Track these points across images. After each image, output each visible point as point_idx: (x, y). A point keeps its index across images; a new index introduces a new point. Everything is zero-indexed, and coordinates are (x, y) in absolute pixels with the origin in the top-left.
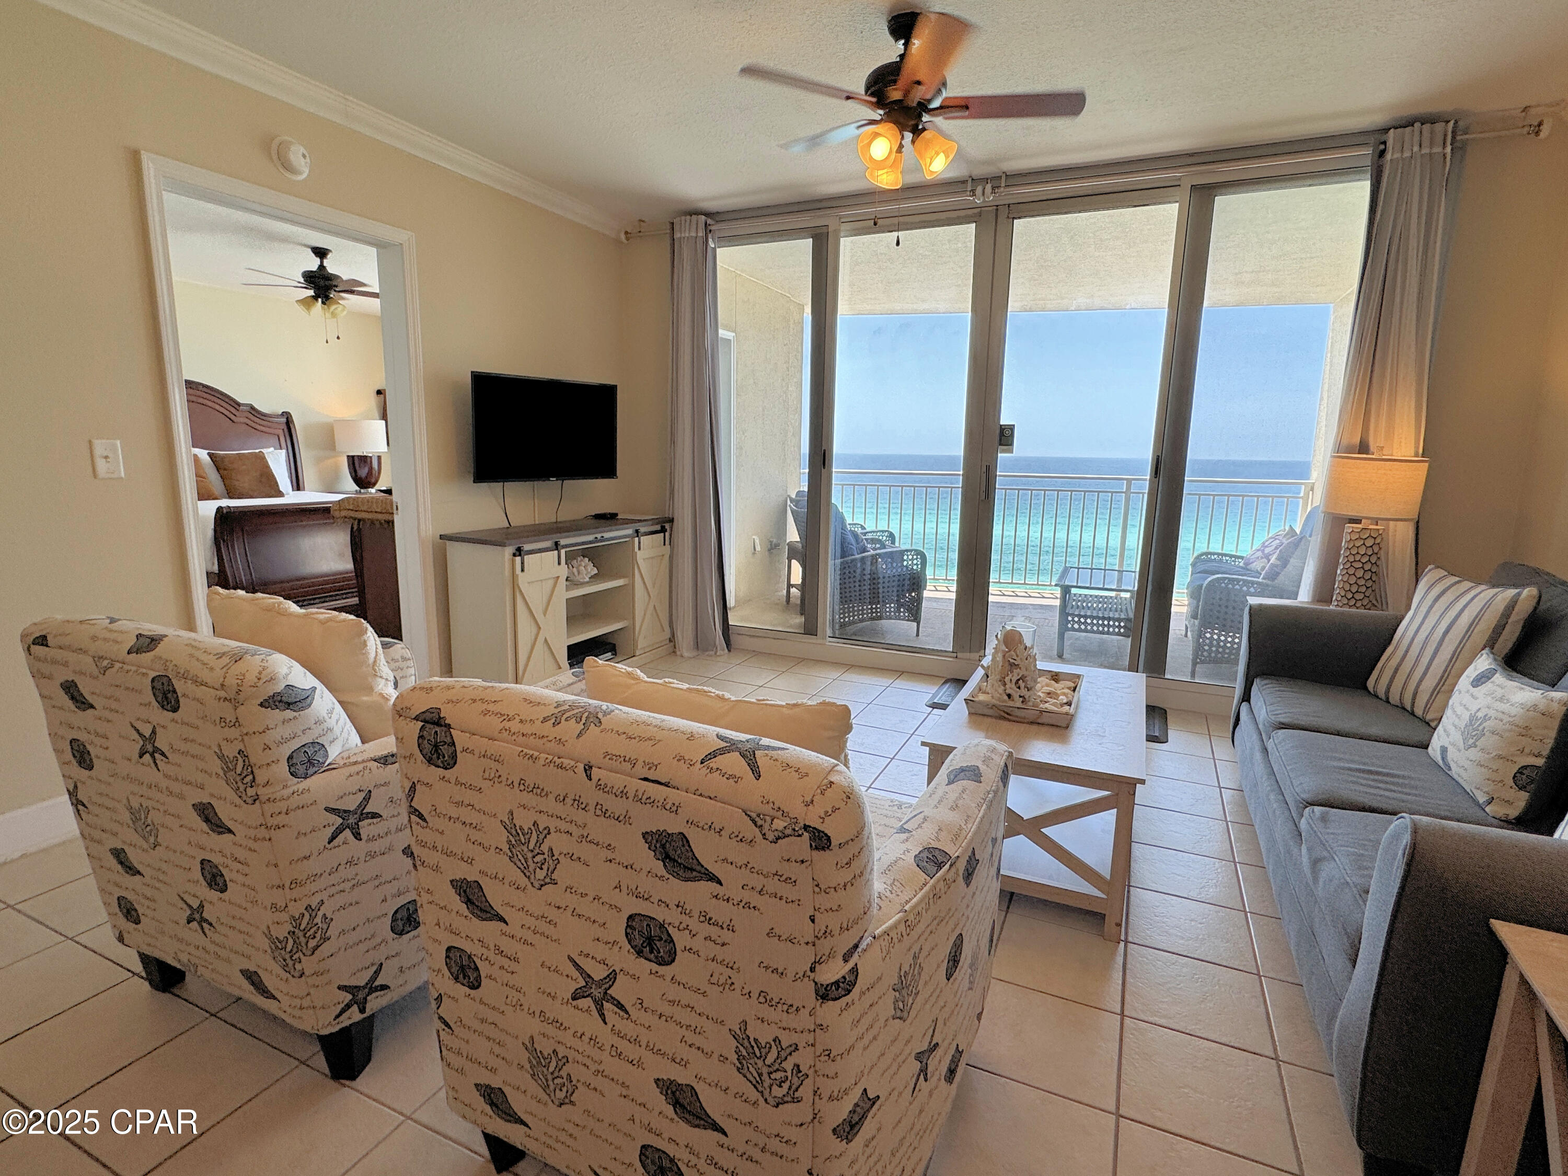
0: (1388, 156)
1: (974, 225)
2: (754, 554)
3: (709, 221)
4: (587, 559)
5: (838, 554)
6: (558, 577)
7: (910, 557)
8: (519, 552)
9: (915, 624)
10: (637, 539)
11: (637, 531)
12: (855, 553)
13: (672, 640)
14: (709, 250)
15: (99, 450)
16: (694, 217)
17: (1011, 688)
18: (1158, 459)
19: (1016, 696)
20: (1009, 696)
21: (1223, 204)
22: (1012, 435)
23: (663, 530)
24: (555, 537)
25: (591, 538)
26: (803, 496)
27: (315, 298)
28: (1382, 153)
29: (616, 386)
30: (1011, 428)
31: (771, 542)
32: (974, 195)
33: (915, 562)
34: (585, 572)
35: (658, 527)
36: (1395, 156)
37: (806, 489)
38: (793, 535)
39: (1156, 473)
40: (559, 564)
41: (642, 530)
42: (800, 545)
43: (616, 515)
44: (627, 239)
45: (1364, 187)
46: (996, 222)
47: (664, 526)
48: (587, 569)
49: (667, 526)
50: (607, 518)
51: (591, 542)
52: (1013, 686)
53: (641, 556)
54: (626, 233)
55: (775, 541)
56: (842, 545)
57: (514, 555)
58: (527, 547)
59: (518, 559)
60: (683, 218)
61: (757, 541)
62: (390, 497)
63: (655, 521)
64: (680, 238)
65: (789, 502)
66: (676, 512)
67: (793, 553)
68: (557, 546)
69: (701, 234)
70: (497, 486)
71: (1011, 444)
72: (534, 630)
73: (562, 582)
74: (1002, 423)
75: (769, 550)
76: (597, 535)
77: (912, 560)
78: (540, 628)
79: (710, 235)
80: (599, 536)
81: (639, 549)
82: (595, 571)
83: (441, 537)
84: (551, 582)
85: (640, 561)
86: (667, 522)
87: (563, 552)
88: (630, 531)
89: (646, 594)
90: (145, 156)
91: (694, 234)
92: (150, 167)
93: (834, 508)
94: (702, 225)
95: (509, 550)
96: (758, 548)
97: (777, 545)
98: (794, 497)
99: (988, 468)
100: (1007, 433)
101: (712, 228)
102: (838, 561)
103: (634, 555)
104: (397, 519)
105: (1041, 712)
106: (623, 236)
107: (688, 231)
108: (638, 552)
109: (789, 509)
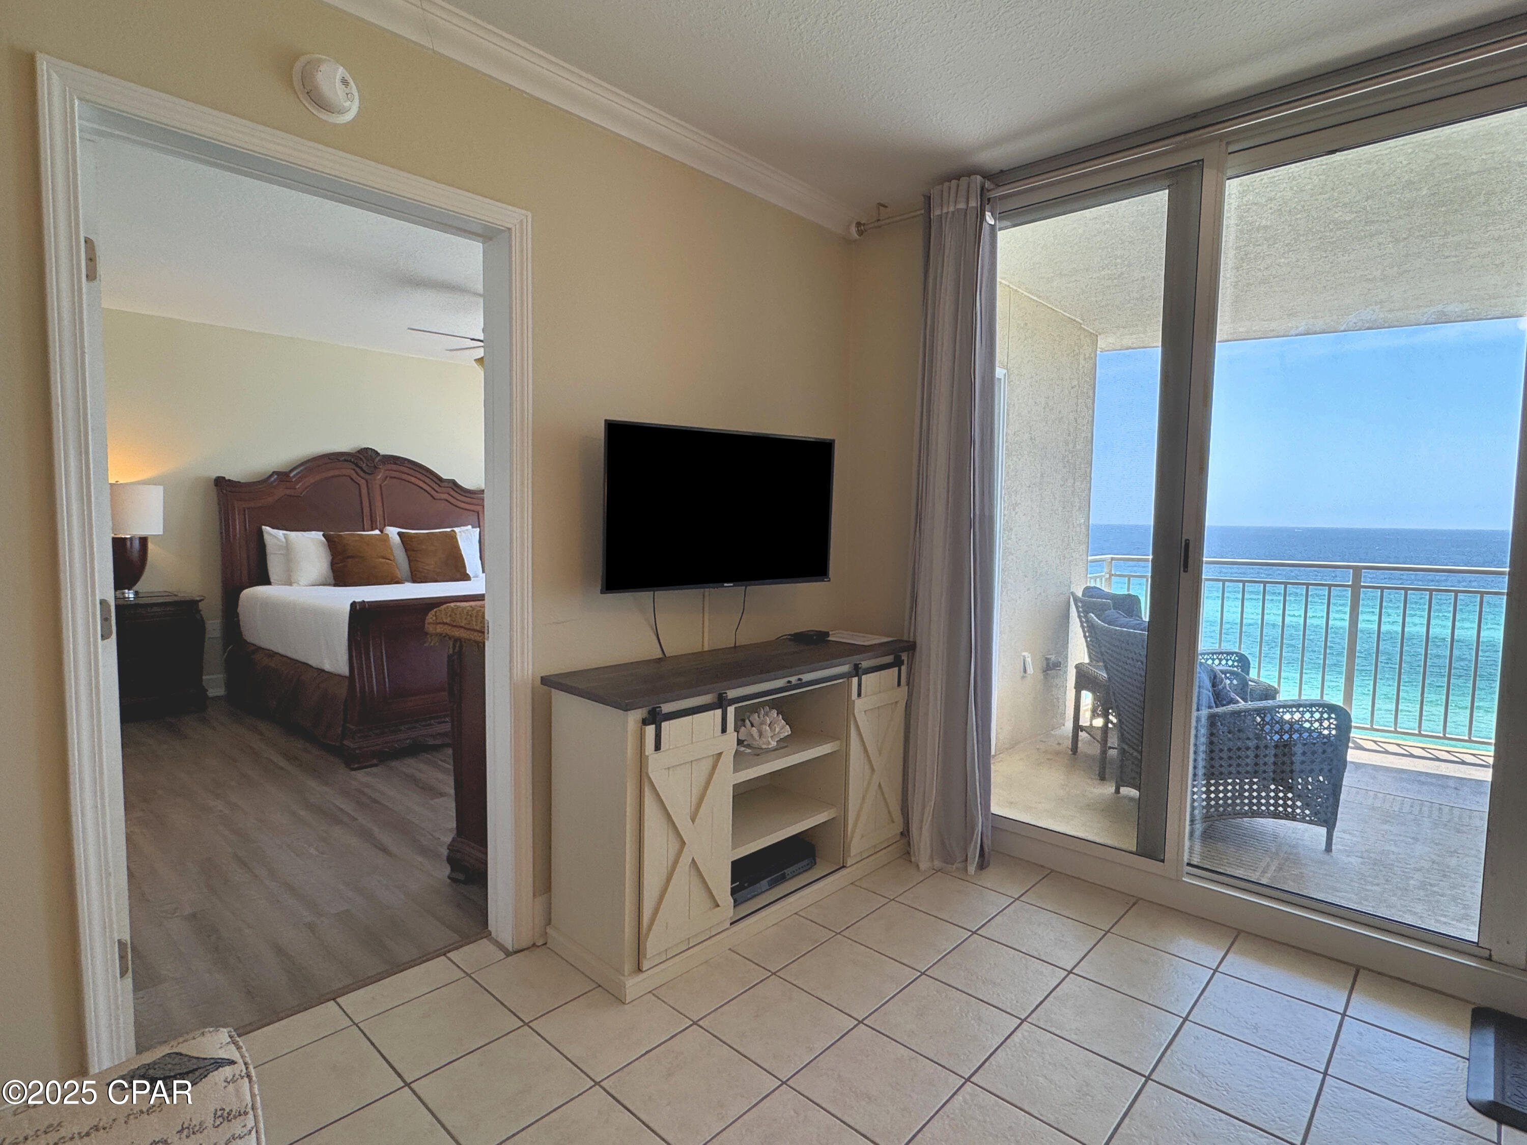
2: (1023, 677)
3: (988, 185)
4: (774, 712)
6: (720, 754)
7: (1317, 716)
8: (652, 717)
9: (1323, 831)
10: (855, 679)
11: (856, 667)
13: (905, 833)
14: (985, 229)
16: (964, 180)
23: (898, 663)
24: (718, 688)
25: (780, 683)
29: (834, 441)
31: (1047, 659)
33: (1327, 724)
34: (769, 734)
35: (889, 659)
38: (1081, 653)
40: (724, 730)
41: (865, 664)
43: (827, 634)
44: (860, 233)
47: (900, 656)
48: (774, 728)
49: (904, 657)
50: (811, 643)
51: (780, 690)
53: (860, 705)
54: (859, 224)
55: (1053, 658)
58: (667, 708)
59: (650, 730)
60: (947, 184)
61: (1029, 660)
63: (887, 651)
64: (941, 216)
65: (1073, 604)
66: (919, 632)
67: (1083, 680)
68: (721, 703)
69: (974, 205)
70: (645, 597)
72: (674, 846)
73: (728, 760)
75: (1045, 674)
76: (790, 679)
77: (1320, 720)
78: (683, 843)
79: (987, 207)
80: (794, 679)
81: (859, 695)
82: (787, 731)
83: (545, 680)
84: (707, 764)
85: (859, 715)
86: (903, 650)
87: (731, 710)
88: (845, 669)
89: (867, 767)
91: (962, 206)
92: (54, 80)
94: (975, 193)
95: (636, 715)
96: (1030, 670)
97: (1058, 665)
98: (1080, 594)
101: (992, 195)
103: (850, 705)
106: (853, 230)
107: (954, 204)
108: (857, 701)
109: (1073, 609)
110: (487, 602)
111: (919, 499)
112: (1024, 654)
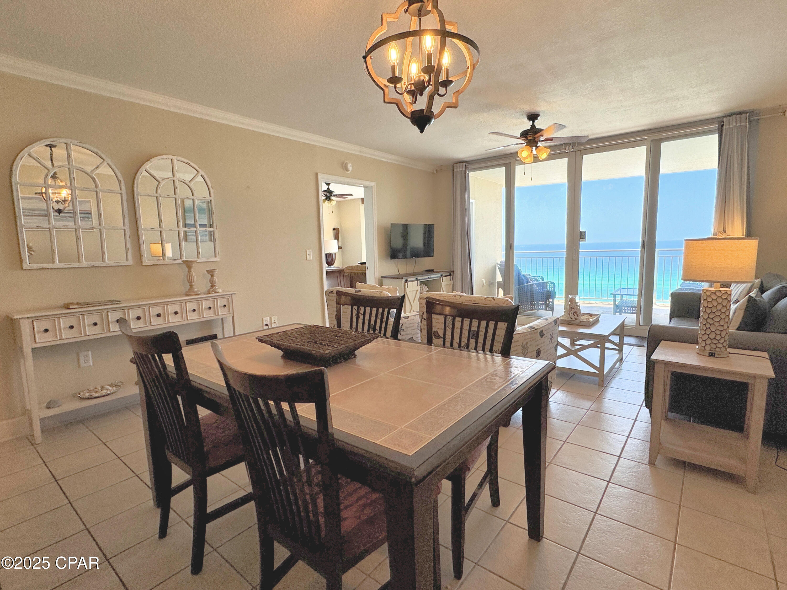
0: (724, 127)
1: (567, 158)
2: (483, 286)
3: (467, 164)
4: (425, 285)
5: (517, 284)
6: (417, 290)
7: (548, 285)
8: (406, 281)
10: (442, 278)
11: (442, 275)
12: (525, 283)
14: (467, 175)
15: (308, 253)
16: (461, 164)
17: (571, 315)
18: (643, 242)
19: (573, 318)
20: (571, 319)
21: (663, 145)
22: (585, 235)
23: (450, 275)
24: (416, 277)
25: (427, 277)
26: (503, 263)
27: (326, 199)
28: (723, 126)
29: (434, 225)
30: (585, 232)
32: (565, 149)
33: (551, 287)
35: (448, 274)
36: (727, 127)
37: (504, 260)
38: (499, 278)
39: (643, 247)
40: (418, 285)
41: (444, 275)
42: (502, 282)
43: (433, 270)
44: (437, 172)
45: (715, 137)
46: (576, 156)
47: (451, 274)
48: (425, 288)
49: (452, 274)
50: (430, 271)
51: (426, 279)
52: (572, 314)
53: (443, 284)
54: (436, 170)
55: (491, 281)
56: (519, 280)
57: (405, 282)
58: (409, 280)
60: (457, 164)
61: (484, 281)
62: (365, 265)
63: (448, 272)
64: (456, 171)
65: (497, 265)
66: (455, 268)
67: (500, 285)
68: (417, 280)
69: (464, 169)
70: (396, 261)
71: (585, 238)
72: (410, 307)
73: (418, 292)
74: (581, 231)
75: (489, 285)
78: (412, 307)
79: (467, 169)
80: (429, 276)
82: (428, 289)
83: (381, 277)
84: (415, 292)
85: (443, 286)
86: (451, 272)
87: (419, 282)
88: (439, 275)
90: (319, 174)
91: (461, 170)
92: (320, 177)
93: (515, 266)
94: (464, 166)
95: (404, 280)
96: (485, 284)
97: (492, 283)
98: (499, 263)
99: (576, 247)
100: (583, 234)
101: (468, 167)
102: (517, 287)
104: (367, 272)
105: (581, 321)
107: (459, 169)
108: (442, 283)
109: (497, 268)
110: (367, 265)
111: (454, 233)
112: (483, 280)
